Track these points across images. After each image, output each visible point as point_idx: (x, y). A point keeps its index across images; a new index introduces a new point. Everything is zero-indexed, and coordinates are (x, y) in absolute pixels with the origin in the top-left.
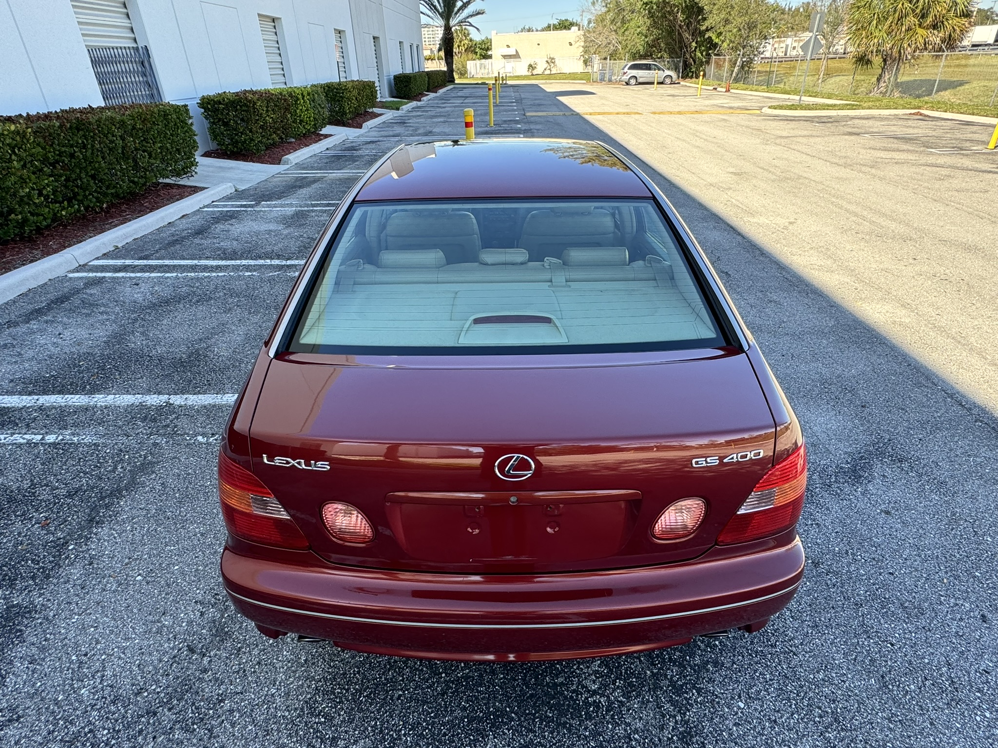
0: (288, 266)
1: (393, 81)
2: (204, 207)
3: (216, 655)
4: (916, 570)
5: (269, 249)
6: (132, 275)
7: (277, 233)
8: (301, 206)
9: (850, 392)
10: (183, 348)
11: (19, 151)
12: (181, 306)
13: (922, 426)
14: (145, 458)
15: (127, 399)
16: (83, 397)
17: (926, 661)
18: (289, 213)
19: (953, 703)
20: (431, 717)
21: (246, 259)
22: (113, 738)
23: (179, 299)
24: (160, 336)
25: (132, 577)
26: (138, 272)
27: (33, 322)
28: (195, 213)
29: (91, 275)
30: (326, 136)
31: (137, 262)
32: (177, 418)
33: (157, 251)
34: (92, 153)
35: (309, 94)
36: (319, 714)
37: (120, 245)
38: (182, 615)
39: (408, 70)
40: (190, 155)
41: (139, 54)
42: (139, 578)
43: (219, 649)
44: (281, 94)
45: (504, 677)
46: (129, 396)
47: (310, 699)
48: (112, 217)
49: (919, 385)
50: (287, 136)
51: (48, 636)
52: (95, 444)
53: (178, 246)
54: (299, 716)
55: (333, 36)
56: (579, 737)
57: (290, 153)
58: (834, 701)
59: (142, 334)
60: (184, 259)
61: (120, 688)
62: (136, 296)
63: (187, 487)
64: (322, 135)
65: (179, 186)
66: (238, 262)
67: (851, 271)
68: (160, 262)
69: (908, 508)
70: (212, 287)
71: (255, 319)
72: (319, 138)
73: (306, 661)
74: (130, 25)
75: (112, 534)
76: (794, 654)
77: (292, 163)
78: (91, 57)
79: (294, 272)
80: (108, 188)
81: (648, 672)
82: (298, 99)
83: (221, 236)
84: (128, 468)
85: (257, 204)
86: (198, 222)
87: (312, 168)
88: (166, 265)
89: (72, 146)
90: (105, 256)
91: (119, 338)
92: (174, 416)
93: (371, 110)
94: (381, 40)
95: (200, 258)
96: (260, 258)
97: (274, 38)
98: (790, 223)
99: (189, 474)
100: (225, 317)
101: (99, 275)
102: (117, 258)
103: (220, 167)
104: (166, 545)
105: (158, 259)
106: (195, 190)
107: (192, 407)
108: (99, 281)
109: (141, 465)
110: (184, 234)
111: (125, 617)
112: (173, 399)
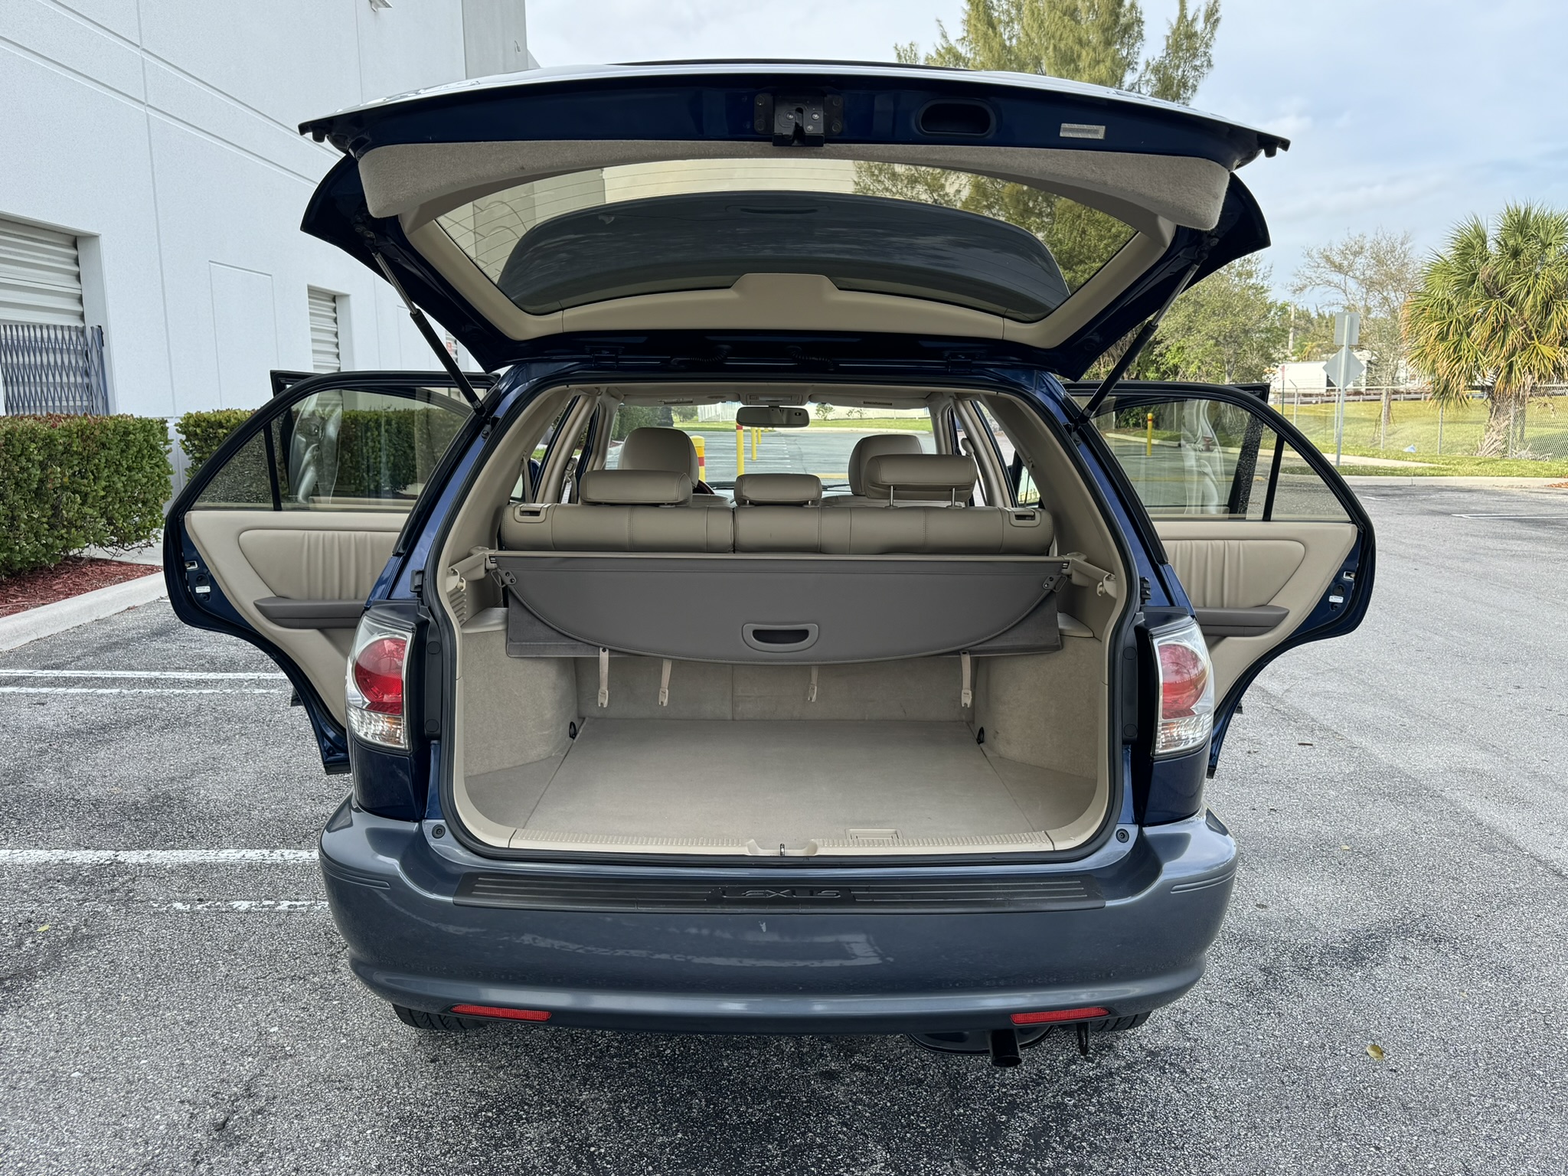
9: (1367, 856)
10: (140, 789)
12: (132, 733)
14: (75, 930)
15: (36, 856)
21: (255, 671)
23: (128, 724)
24: (95, 773)
26: (43, 686)
28: (149, 605)
31: (39, 673)
32: (134, 880)
33: (79, 658)
41: (86, 339)
42: (77, 1074)
46: (39, 852)
49: (1490, 849)
53: (119, 652)
59: (57, 769)
60: (133, 670)
62: (41, 719)
63: (157, 966)
66: (241, 675)
68: (86, 673)
70: (190, 709)
74: (79, 292)
75: (22, 1023)
84: (45, 943)
86: (157, 616)
88: (96, 678)
92: (126, 878)
95: (165, 669)
97: (332, 327)
99: (159, 950)
100: (218, 750)
104: (123, 1035)
105: (82, 669)
107: (160, 867)
109: (69, 940)
110: (130, 635)
111: (56, 1119)
112: (123, 856)
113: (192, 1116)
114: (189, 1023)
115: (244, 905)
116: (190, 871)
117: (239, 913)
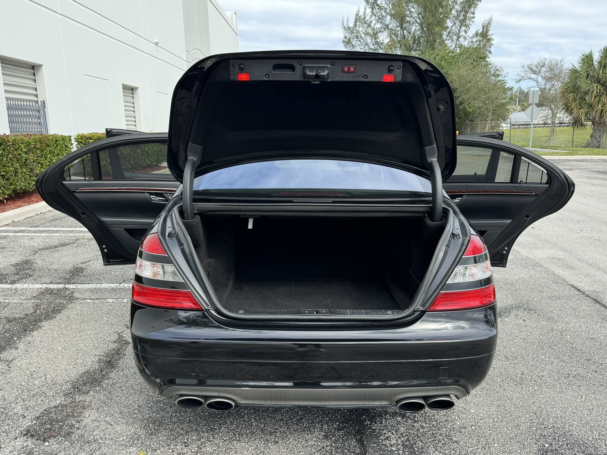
10: (71, 265)
12: (66, 248)
15: (37, 286)
16: (7, 285)
23: (64, 245)
24: (54, 261)
26: (32, 233)
31: (29, 229)
33: (43, 224)
37: (16, 220)
38: (88, 359)
41: (38, 105)
49: (557, 283)
52: (20, 303)
53: (58, 222)
62: (32, 244)
63: (83, 318)
68: (47, 229)
74: (35, 87)
75: (40, 334)
78: (7, 105)
88: (51, 230)
90: (7, 225)
92: (69, 292)
95: (76, 227)
97: (131, 100)
99: (83, 313)
101: (3, 234)
102: (14, 226)
105: (45, 227)
107: (82, 289)
109: (52, 311)
111: (55, 360)
112: (67, 286)
113: (99, 359)
114: (96, 334)
115: (112, 300)
116: (92, 291)
117: (110, 303)
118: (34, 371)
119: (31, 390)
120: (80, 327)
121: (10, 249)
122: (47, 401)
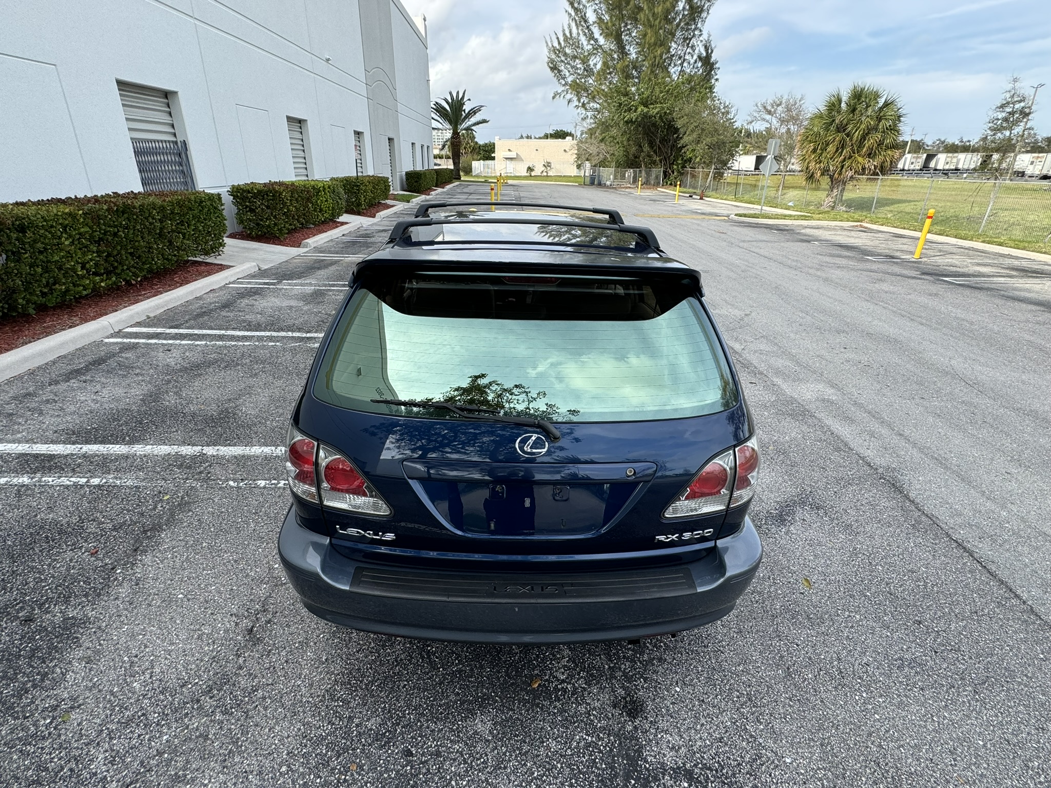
0: (308, 338)
1: (404, 177)
2: (230, 283)
3: (250, 656)
4: (822, 591)
5: (290, 322)
6: (165, 342)
7: (298, 309)
8: (319, 286)
9: (783, 454)
10: (214, 407)
11: (70, 230)
12: (211, 370)
13: (837, 482)
14: (182, 499)
15: (164, 449)
16: (123, 446)
17: (823, 657)
18: (307, 292)
19: (840, 687)
20: (430, 701)
21: (269, 331)
22: (163, 719)
23: (210, 364)
24: (193, 396)
25: (175, 595)
26: (170, 339)
27: (73, 381)
28: (220, 288)
29: (125, 340)
30: (343, 224)
31: (168, 331)
32: (210, 466)
33: (187, 321)
34: (133, 234)
35: (329, 187)
36: (338, 699)
37: (152, 315)
38: (219, 625)
39: (419, 168)
40: (219, 237)
41: (178, 147)
42: (180, 596)
43: (252, 651)
44: (304, 186)
45: (491, 671)
46: (166, 447)
47: (330, 688)
48: (145, 290)
49: (838, 449)
50: (307, 222)
51: (102, 642)
52: (136, 487)
53: (206, 318)
54: (321, 701)
55: (352, 136)
56: (549, 713)
57: (309, 238)
58: (749, 686)
59: (175, 393)
60: (212, 329)
61: (167, 682)
62: (168, 360)
63: (221, 523)
64: (339, 222)
65: (207, 264)
66: (262, 333)
67: (792, 357)
68: (190, 331)
69: (820, 544)
70: (239, 355)
71: (279, 383)
72: (338, 224)
73: (326, 660)
74: (171, 122)
75: (155, 561)
76: (722, 652)
77: (310, 246)
78: (134, 148)
79: (314, 343)
80: (144, 263)
81: (607, 666)
82: (320, 191)
83: (246, 310)
84: (167, 507)
85: (278, 283)
86: (224, 297)
87: (330, 252)
88: (195, 334)
89: (116, 226)
90: (139, 324)
91: (154, 397)
92: (207, 464)
93: (383, 202)
94: (395, 140)
95: (227, 329)
96: (282, 330)
97: (299, 136)
98: (746, 315)
99: (222, 512)
100: (252, 381)
101: (133, 340)
102: (149, 326)
103: (245, 248)
104: (204, 570)
105: (188, 328)
106: (221, 268)
107: (223, 457)
108: (135, 346)
109: (179, 505)
110: (211, 307)
111: (170, 626)
112: (206, 450)
113: (237, 624)
114: (236, 561)
115: (262, 483)
116: (239, 460)
117: (260, 489)
118: (136, 656)
119: (126, 709)
120: (215, 543)
121: (138, 371)
122: (147, 737)
